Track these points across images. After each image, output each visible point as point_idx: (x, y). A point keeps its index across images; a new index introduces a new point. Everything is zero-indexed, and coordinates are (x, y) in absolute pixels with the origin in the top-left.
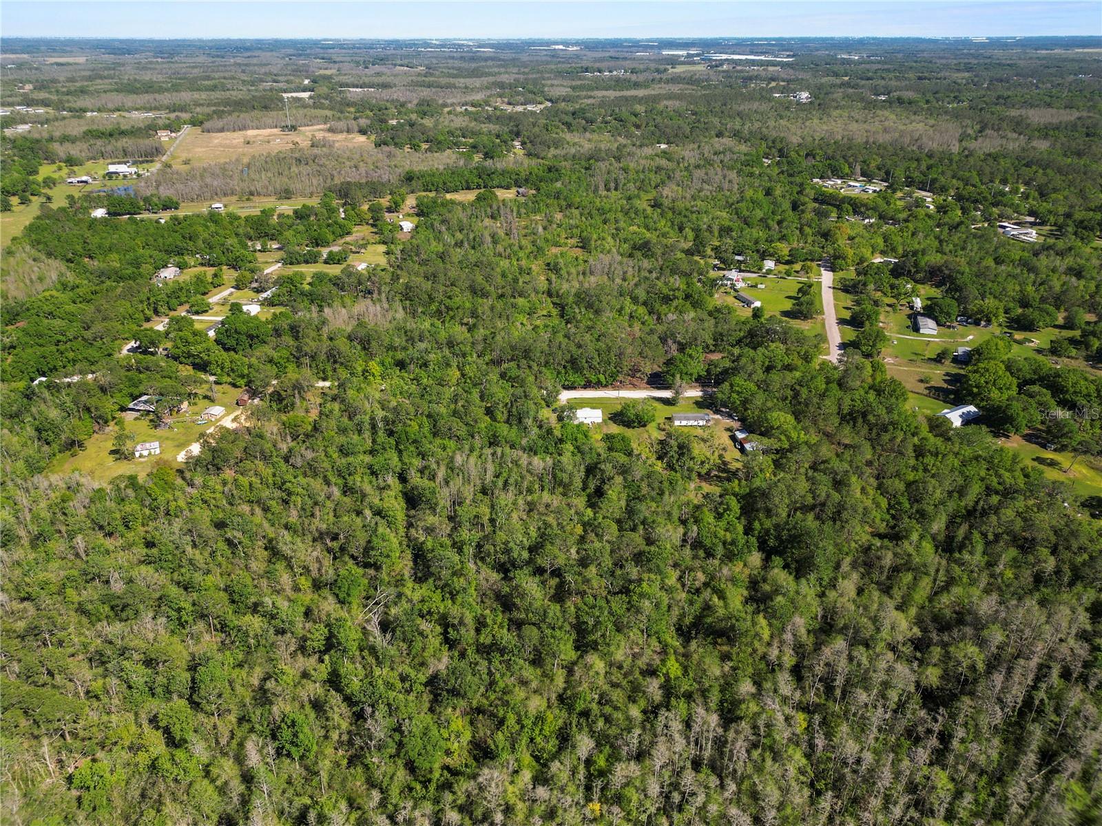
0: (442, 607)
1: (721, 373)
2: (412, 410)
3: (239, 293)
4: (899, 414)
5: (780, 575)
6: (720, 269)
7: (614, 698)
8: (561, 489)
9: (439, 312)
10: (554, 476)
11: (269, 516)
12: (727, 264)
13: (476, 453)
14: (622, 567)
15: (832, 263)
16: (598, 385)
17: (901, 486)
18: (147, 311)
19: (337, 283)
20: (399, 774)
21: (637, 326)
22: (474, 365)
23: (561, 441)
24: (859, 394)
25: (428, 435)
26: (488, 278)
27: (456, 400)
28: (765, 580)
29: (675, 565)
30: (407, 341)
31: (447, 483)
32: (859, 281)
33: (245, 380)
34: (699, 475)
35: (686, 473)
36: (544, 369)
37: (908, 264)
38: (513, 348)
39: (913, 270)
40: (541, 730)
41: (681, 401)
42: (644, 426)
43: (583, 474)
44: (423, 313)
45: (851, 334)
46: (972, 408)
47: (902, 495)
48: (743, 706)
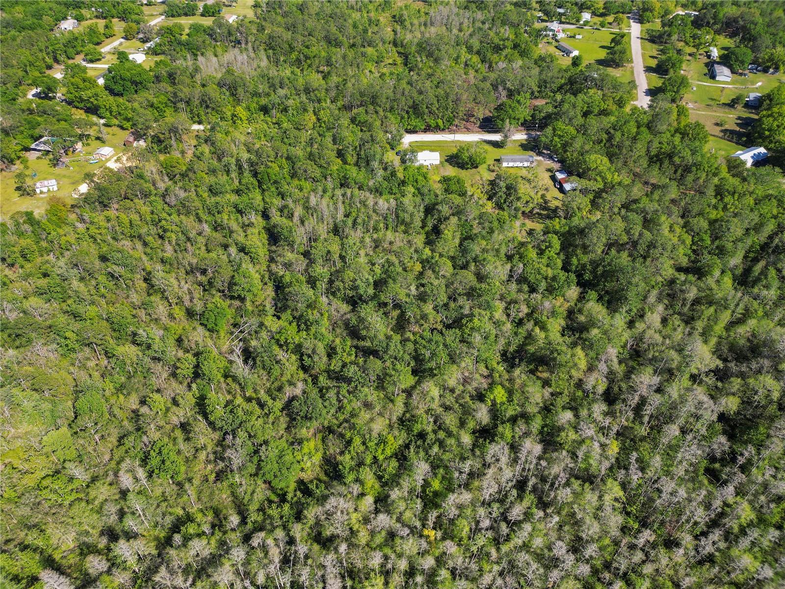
0: (298, 338)
1: (544, 118)
2: (272, 154)
3: (128, 43)
4: (703, 156)
5: (595, 308)
6: (543, 21)
7: (447, 422)
8: (403, 227)
9: (298, 61)
10: (397, 216)
11: (148, 250)
12: (549, 15)
13: (329, 194)
14: (455, 300)
15: (640, 16)
16: (437, 129)
17: (705, 225)
18: (47, 59)
19: (210, 33)
20: (258, 490)
21: (472, 73)
22: (328, 110)
23: (403, 183)
24: (665, 139)
25: (287, 176)
26: (341, 29)
27: (312, 143)
28: (580, 311)
29: (502, 298)
30: (270, 87)
31: (302, 222)
32: (665, 32)
33: (131, 123)
34: (523, 213)
35: (513, 212)
36: (388, 114)
37: (708, 16)
38: (362, 94)
39: (712, 21)
40: (384, 450)
41: (508, 144)
42: (476, 167)
43: (422, 214)
44: (285, 61)
45: (657, 81)
46: (762, 150)
47: (706, 232)
48: (563, 434)
